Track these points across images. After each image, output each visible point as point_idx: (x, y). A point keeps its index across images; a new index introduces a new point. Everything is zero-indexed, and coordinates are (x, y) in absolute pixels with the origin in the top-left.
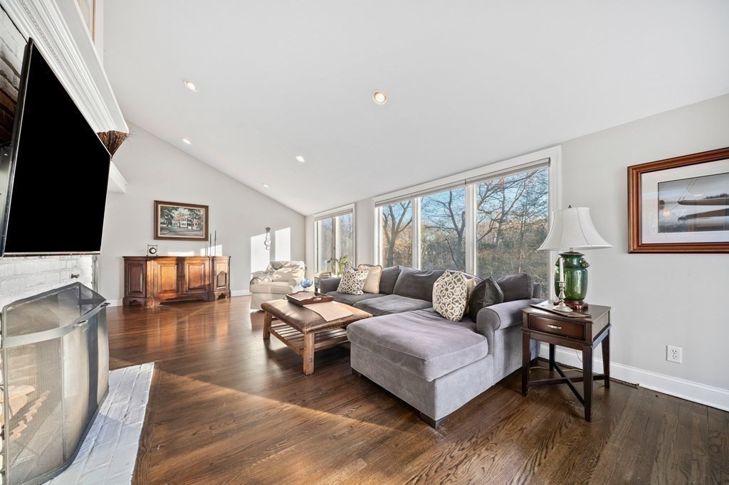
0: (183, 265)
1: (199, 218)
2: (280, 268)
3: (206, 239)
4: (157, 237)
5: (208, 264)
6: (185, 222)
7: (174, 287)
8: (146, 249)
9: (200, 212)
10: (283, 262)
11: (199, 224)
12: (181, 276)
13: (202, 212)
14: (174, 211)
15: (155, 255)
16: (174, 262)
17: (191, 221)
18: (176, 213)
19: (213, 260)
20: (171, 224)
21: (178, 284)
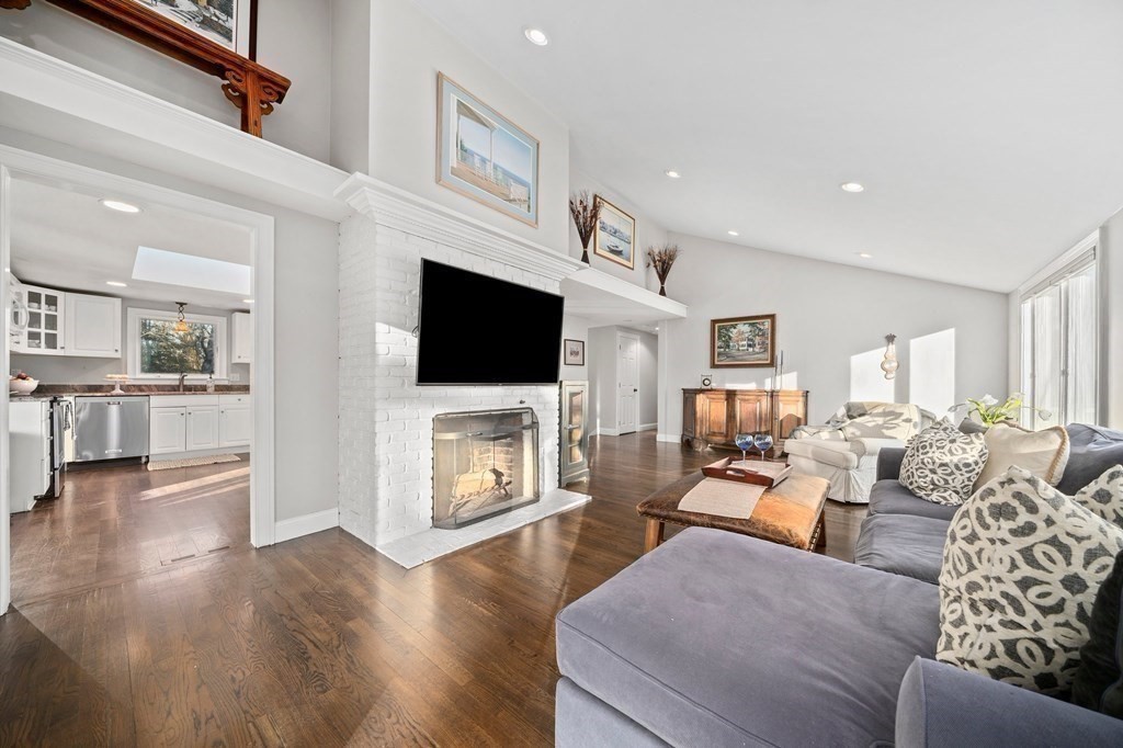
0: (734, 401)
1: (763, 335)
2: (860, 415)
3: (772, 364)
4: (714, 366)
5: (765, 403)
6: (745, 343)
7: (724, 430)
8: (700, 380)
9: (764, 326)
10: (869, 404)
11: (763, 343)
12: (731, 416)
13: (767, 324)
14: (732, 330)
15: (709, 387)
16: (724, 396)
17: (752, 340)
18: (735, 331)
19: (772, 396)
20: (728, 346)
21: (727, 426)
